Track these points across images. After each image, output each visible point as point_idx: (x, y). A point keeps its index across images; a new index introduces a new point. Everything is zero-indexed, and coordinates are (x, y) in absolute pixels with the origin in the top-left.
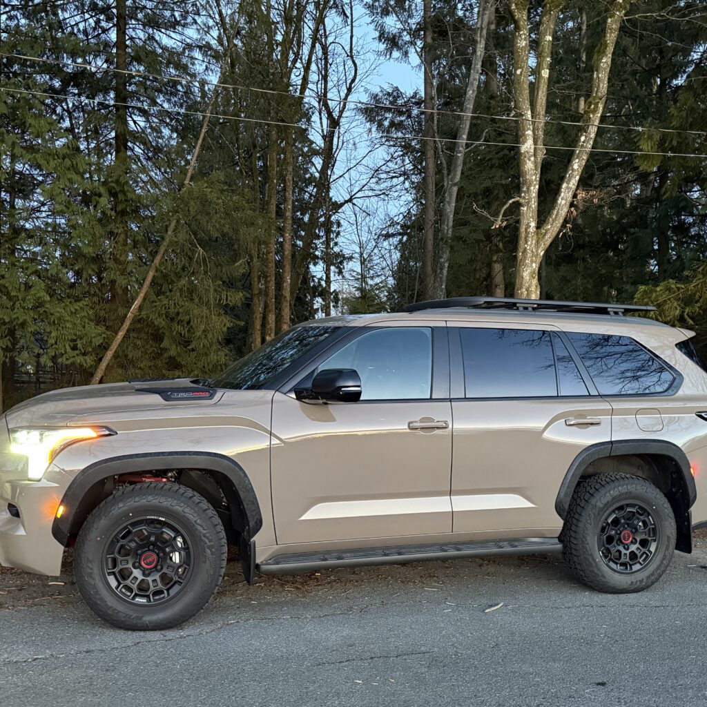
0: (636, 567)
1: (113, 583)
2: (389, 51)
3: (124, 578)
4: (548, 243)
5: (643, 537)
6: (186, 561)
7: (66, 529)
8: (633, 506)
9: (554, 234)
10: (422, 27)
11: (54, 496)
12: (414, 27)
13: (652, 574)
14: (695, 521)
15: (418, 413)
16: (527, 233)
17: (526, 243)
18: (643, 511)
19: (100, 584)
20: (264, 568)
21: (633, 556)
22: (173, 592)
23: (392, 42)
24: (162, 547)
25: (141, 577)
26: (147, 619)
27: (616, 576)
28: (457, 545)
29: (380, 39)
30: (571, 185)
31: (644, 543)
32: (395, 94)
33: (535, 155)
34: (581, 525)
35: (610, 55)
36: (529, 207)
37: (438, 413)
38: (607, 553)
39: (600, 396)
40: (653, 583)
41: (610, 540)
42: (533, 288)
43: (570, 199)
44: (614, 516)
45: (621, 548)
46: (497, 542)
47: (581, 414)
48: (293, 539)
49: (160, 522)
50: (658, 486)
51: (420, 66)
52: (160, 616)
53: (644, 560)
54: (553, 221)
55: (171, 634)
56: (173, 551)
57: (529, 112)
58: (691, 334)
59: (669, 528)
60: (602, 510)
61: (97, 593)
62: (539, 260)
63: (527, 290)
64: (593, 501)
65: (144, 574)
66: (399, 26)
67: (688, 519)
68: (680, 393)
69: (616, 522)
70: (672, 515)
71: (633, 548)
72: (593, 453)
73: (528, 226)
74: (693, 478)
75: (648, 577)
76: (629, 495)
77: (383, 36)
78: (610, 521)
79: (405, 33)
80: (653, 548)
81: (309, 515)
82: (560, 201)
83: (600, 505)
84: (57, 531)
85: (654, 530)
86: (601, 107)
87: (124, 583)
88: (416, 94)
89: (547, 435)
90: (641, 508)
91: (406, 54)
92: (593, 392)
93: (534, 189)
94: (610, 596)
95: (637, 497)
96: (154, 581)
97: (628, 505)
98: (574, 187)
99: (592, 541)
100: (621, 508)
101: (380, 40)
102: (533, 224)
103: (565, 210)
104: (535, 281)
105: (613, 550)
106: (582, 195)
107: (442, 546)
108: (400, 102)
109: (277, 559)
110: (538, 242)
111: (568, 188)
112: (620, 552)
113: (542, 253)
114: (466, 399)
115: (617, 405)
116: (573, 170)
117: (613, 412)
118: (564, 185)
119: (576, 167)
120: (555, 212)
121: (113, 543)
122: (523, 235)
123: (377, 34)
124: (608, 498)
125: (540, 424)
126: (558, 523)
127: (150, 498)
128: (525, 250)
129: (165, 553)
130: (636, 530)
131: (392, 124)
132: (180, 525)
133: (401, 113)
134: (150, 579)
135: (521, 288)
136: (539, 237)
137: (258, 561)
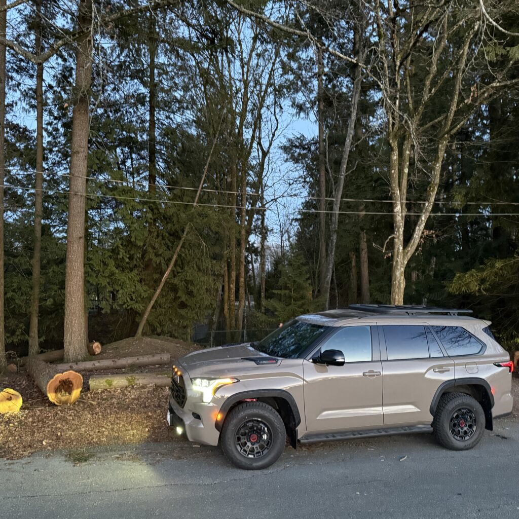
0: (467, 438)
1: (239, 449)
2: (298, 113)
3: (244, 446)
4: (409, 258)
5: (470, 423)
6: (270, 437)
7: (221, 424)
8: (465, 409)
9: (412, 253)
11: (216, 410)
12: (313, 99)
13: (475, 441)
14: (494, 415)
15: (367, 369)
16: (398, 253)
17: (398, 257)
18: (470, 411)
19: (234, 450)
20: (302, 441)
21: (465, 433)
22: (265, 452)
23: (300, 108)
24: (260, 432)
25: (250, 446)
27: (458, 442)
28: (385, 429)
30: (421, 228)
31: (470, 426)
32: (302, 138)
33: (402, 212)
34: (441, 419)
35: (441, 163)
36: (399, 239)
37: (377, 368)
38: (453, 431)
39: (449, 357)
40: (475, 445)
41: (455, 425)
42: (402, 281)
43: (420, 235)
44: (456, 414)
45: (460, 429)
46: (403, 427)
47: (440, 367)
48: (315, 428)
49: (258, 421)
50: (476, 399)
51: (316, 121)
52: (260, 464)
53: (471, 435)
54: (412, 246)
55: (265, 471)
56: (264, 434)
57: (398, 192)
58: (489, 323)
59: (482, 419)
60: (451, 412)
61: (233, 453)
62: (405, 266)
63: (399, 282)
64: (447, 407)
65: (252, 444)
66: (304, 98)
67: (491, 414)
68: (486, 353)
69: (457, 416)
70: (483, 413)
71: (465, 429)
72: (447, 385)
73: (399, 249)
74: (492, 395)
75: (473, 443)
76: (463, 404)
77: (294, 104)
78: (454, 416)
79: (307, 103)
80: (474, 429)
81: (321, 417)
82: (415, 235)
83: (450, 409)
84: (217, 426)
85: (475, 421)
86: (436, 189)
87: (243, 448)
88: (314, 138)
90: (468, 410)
91: (308, 114)
92: (446, 355)
93: (401, 230)
94: (455, 452)
95: (466, 405)
96: (256, 447)
97: (463, 409)
98: (422, 229)
100: (460, 410)
101: (292, 107)
102: (401, 248)
103: (418, 240)
104: (403, 277)
105: (456, 430)
106: (426, 232)
107: (378, 430)
108: (304, 143)
109: (307, 436)
110: (404, 257)
111: (419, 229)
112: (459, 431)
113: (406, 263)
114: (388, 361)
115: (457, 361)
116: (422, 220)
117: (455, 365)
118: (417, 228)
119: (423, 219)
120: (413, 241)
121: (238, 431)
122: (396, 254)
124: (454, 405)
125: (423, 371)
126: (431, 418)
127: (255, 410)
128: (397, 261)
129: (260, 434)
130: (467, 420)
131: (300, 155)
132: (266, 421)
133: (304, 149)
134: (255, 447)
135: (395, 281)
136: (405, 254)
137: (299, 438)
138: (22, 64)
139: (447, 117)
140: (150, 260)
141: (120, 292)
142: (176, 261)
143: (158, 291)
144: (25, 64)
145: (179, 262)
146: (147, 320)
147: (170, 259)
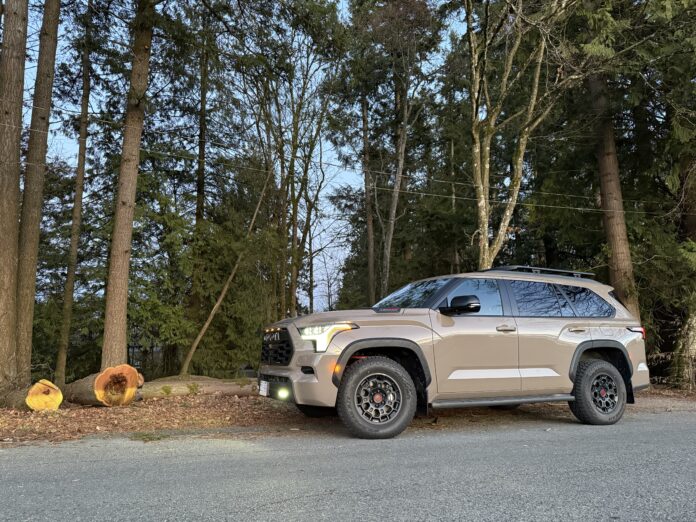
0: (610, 410)
1: (360, 412)
2: (345, 166)
3: (366, 409)
4: (495, 255)
5: (611, 393)
6: (397, 397)
7: (339, 378)
8: (604, 376)
9: (498, 250)
10: (363, 153)
11: (333, 360)
12: (358, 152)
14: (634, 385)
15: (499, 323)
16: (484, 249)
17: (484, 255)
18: (609, 379)
20: (434, 405)
21: (607, 404)
22: (392, 417)
23: (346, 161)
24: (384, 392)
26: (381, 431)
27: (601, 415)
29: (339, 159)
30: (505, 224)
31: (612, 397)
32: (349, 189)
33: (486, 207)
36: (484, 235)
37: (509, 323)
38: (595, 401)
40: (619, 419)
41: (596, 394)
43: (505, 232)
44: (596, 381)
45: (601, 399)
47: (576, 326)
48: (446, 390)
49: (382, 376)
53: (613, 406)
54: (498, 243)
56: (389, 394)
57: (482, 186)
58: (613, 289)
60: (591, 378)
64: (586, 373)
65: (376, 407)
66: (350, 152)
67: (630, 384)
69: (598, 385)
70: (623, 381)
71: (607, 399)
73: (484, 246)
74: (631, 362)
75: (616, 416)
76: (602, 370)
77: (340, 157)
78: (595, 384)
79: (353, 156)
80: (616, 399)
81: (453, 376)
83: (590, 375)
84: (335, 380)
85: (616, 390)
86: (519, 183)
87: (365, 411)
88: (360, 189)
89: (561, 338)
90: (608, 377)
91: (353, 167)
92: (578, 315)
93: (487, 226)
95: (606, 371)
96: (382, 410)
97: (602, 376)
98: (507, 225)
99: (589, 395)
100: (599, 377)
103: (503, 237)
105: (598, 400)
108: (351, 193)
109: (439, 399)
110: (490, 254)
111: (504, 226)
112: (601, 402)
113: (492, 260)
114: (520, 316)
116: (506, 216)
117: (589, 325)
119: (508, 214)
120: (498, 238)
121: (360, 388)
122: (482, 250)
123: (337, 156)
124: (593, 372)
125: (557, 332)
126: (570, 385)
127: (378, 363)
128: (484, 258)
129: (385, 394)
130: (607, 389)
131: (346, 206)
132: (393, 378)
133: (351, 200)
134: (379, 409)
136: (491, 251)
137: (430, 401)
138: (66, 88)
139: (527, 110)
140: (197, 294)
141: (164, 326)
142: (226, 296)
143: (207, 325)
144: (69, 88)
145: (229, 298)
146: (192, 361)
147: (219, 293)
